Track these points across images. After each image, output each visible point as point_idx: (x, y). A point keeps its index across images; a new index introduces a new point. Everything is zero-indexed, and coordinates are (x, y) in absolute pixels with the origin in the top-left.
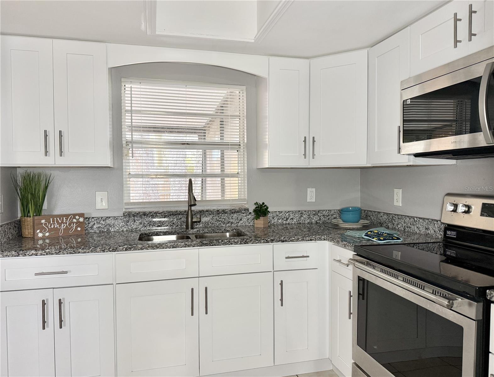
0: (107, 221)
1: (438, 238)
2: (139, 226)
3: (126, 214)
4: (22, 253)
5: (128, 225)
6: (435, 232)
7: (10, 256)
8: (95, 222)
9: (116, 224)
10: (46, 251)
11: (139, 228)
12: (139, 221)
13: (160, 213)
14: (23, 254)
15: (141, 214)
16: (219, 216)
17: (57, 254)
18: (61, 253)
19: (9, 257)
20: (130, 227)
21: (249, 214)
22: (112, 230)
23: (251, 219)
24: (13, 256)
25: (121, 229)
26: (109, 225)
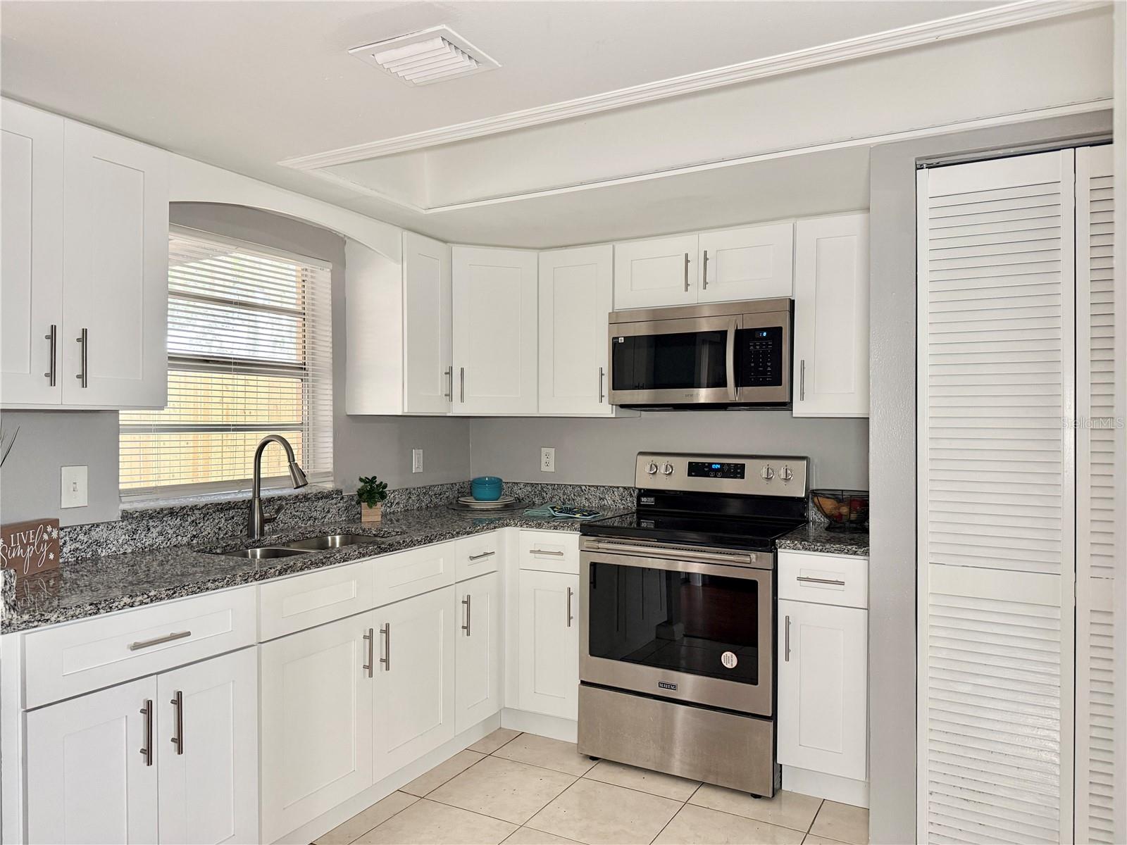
0: (93, 533)
1: (619, 509)
2: (157, 540)
3: (138, 513)
4: (105, 605)
5: (135, 539)
6: (614, 501)
7: (80, 616)
8: (67, 538)
9: (111, 539)
10: (150, 594)
11: (157, 544)
12: (158, 529)
13: (199, 509)
14: (107, 608)
15: (165, 512)
16: (295, 508)
17: (169, 597)
18: (177, 594)
19: (78, 618)
20: (139, 544)
21: (341, 500)
22: (103, 555)
23: (343, 509)
24: (86, 615)
25: (121, 549)
26: (98, 543)
